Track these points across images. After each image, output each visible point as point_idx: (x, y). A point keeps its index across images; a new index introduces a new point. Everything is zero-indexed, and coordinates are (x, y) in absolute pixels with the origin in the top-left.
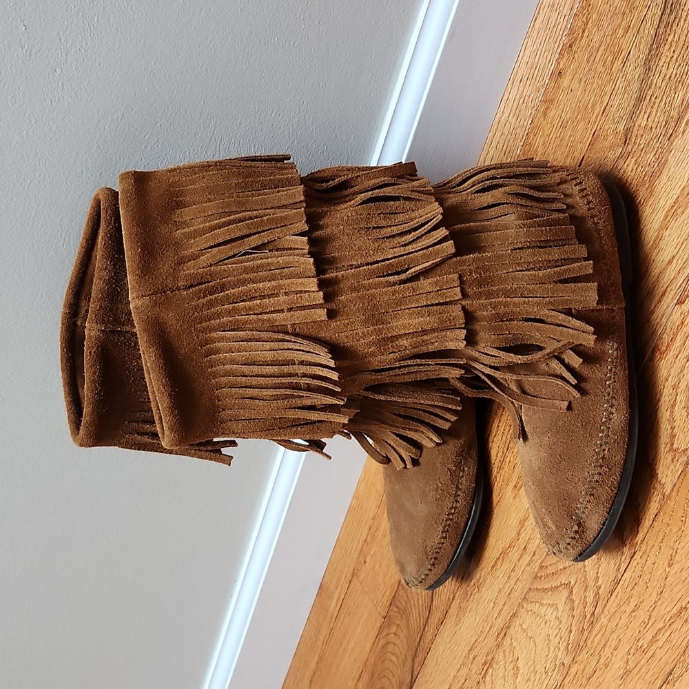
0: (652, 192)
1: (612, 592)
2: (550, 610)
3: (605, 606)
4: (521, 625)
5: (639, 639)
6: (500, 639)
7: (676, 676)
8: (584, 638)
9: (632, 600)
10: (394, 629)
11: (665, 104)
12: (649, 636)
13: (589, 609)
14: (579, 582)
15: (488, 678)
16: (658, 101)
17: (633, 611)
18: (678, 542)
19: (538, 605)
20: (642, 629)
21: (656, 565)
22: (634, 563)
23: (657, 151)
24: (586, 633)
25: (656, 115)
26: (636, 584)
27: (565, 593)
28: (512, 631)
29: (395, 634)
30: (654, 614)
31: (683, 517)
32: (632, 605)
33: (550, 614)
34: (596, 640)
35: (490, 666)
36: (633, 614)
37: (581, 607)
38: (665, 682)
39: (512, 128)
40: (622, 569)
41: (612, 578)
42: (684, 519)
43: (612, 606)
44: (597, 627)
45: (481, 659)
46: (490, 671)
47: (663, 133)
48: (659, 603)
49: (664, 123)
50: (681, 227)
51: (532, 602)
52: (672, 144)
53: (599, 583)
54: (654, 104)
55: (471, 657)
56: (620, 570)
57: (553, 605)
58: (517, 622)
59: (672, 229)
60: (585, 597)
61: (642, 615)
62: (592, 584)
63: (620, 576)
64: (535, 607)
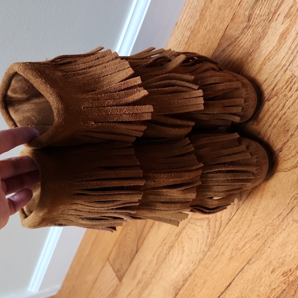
0: (259, 46)
1: (227, 224)
2: (200, 228)
3: (224, 229)
4: (186, 233)
5: (238, 244)
6: (177, 237)
7: (252, 261)
8: (214, 241)
9: (236, 228)
10: (130, 227)
11: (269, 5)
12: (242, 244)
13: (217, 230)
14: (213, 218)
15: (171, 253)
16: (265, 3)
17: (236, 233)
18: (258, 206)
19: (194, 225)
20: (239, 240)
21: (247, 215)
22: (238, 213)
23: (263, 27)
25: (264, 9)
26: (238, 221)
27: (207, 222)
28: (182, 235)
29: (131, 230)
30: (245, 235)
31: (261, 195)
32: (236, 230)
33: (200, 230)
34: (219, 243)
35: (172, 248)
36: (236, 234)
37: (213, 228)
38: (248, 263)
39: (195, 6)
40: (233, 214)
41: (228, 217)
42: (261, 196)
43: (227, 229)
44: (220, 238)
45: (168, 245)
46: (172, 250)
47: (267, 19)
48: (248, 231)
49: (267, 14)
50: (271, 65)
51: (192, 223)
52: (270, 25)
53: (222, 219)
54: (264, 4)
55: (164, 243)
56: (232, 215)
57: (201, 226)
58: (185, 231)
59: (267, 65)
60: (216, 224)
61: (240, 235)
62: (219, 219)
63: (231, 217)
64: (193, 226)
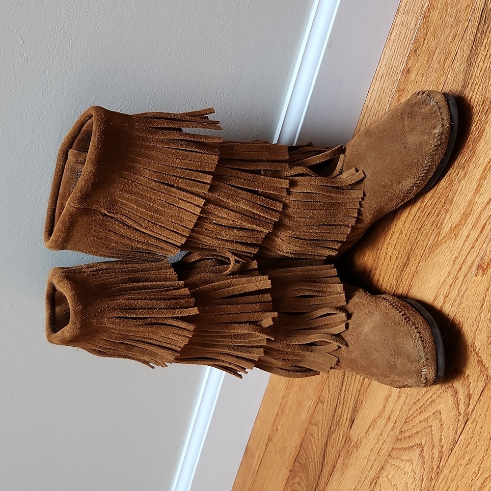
0: (474, 152)
1: (452, 450)
2: (408, 464)
3: (447, 460)
4: (387, 476)
5: (472, 485)
6: (372, 486)
8: (432, 485)
9: (466, 456)
10: (297, 480)
11: (482, 89)
12: (479, 483)
13: (435, 463)
14: (428, 443)
16: (477, 87)
17: (467, 464)
19: (399, 461)
20: (474, 478)
21: (483, 429)
22: (467, 428)
23: (477, 123)
24: (433, 482)
25: (476, 97)
26: (469, 444)
27: (418, 451)
28: (381, 480)
29: (298, 484)
30: (482, 466)
32: (467, 459)
33: (408, 467)
34: (441, 487)
36: (467, 467)
37: (430, 461)
40: (459, 433)
41: (451, 439)
43: (452, 460)
44: (442, 477)
47: (481, 110)
48: (486, 458)
49: (481, 103)
51: (394, 458)
52: (487, 117)
53: (443, 443)
54: (474, 89)
56: (457, 433)
57: (410, 460)
58: (384, 474)
59: (488, 179)
60: (433, 454)
61: (474, 467)
62: (437, 444)
63: (457, 438)
64: (397, 462)
